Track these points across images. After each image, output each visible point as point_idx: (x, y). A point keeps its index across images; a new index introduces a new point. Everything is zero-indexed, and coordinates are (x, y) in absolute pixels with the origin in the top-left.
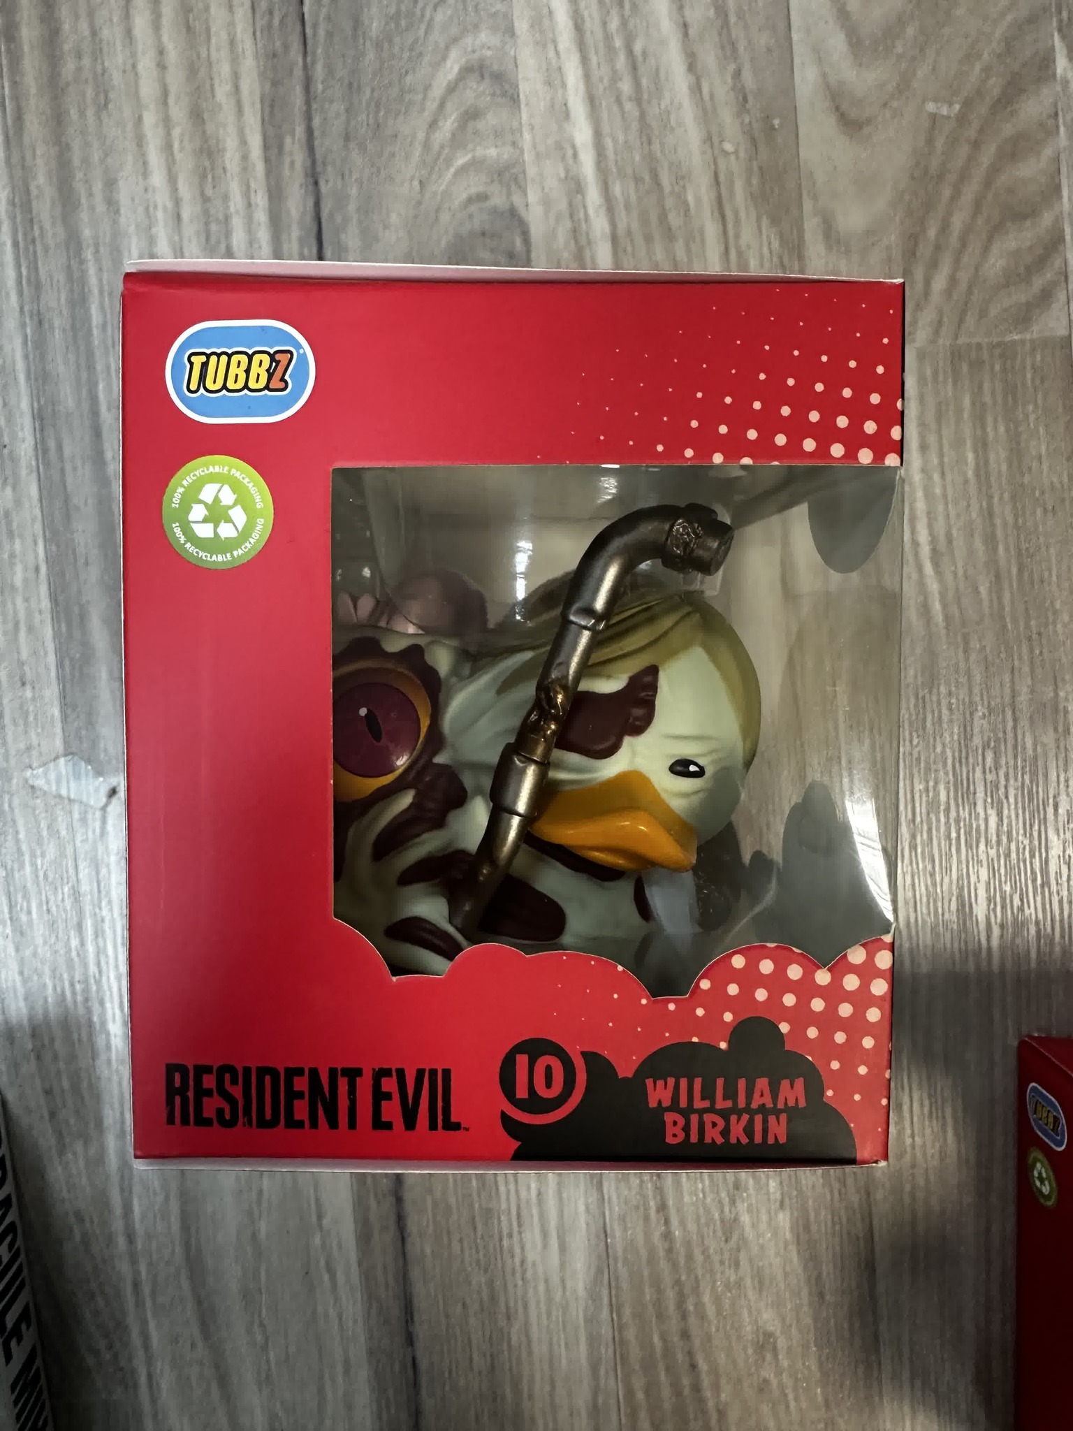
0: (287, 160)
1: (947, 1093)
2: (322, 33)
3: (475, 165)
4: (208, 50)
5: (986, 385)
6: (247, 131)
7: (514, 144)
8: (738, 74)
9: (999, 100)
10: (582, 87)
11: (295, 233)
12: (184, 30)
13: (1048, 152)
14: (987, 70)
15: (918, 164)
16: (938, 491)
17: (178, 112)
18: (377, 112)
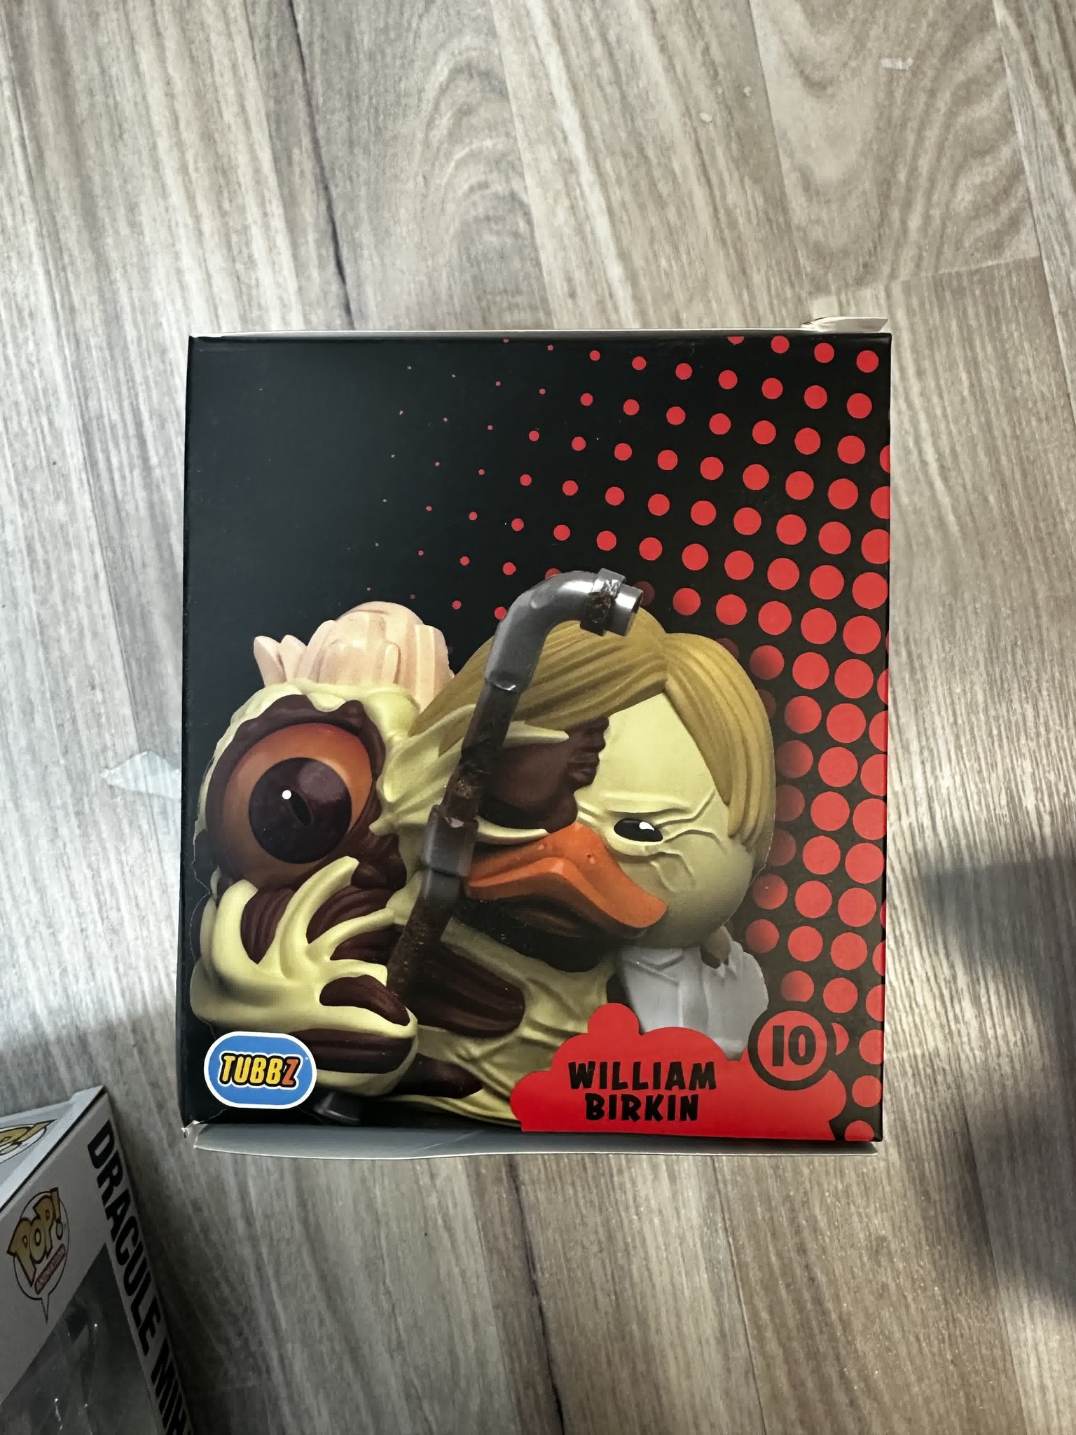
0: (297, 170)
1: (1021, 981)
2: (317, 50)
3: (474, 156)
4: (213, 76)
5: (971, 311)
6: (257, 147)
7: (508, 135)
8: (706, 50)
9: (948, 52)
10: (564, 78)
11: (311, 236)
12: (188, 61)
13: (998, 93)
14: (933, 25)
15: (881, 114)
16: (939, 412)
17: (190, 136)
18: (376, 117)
